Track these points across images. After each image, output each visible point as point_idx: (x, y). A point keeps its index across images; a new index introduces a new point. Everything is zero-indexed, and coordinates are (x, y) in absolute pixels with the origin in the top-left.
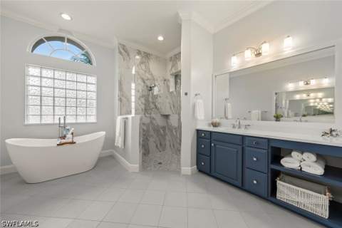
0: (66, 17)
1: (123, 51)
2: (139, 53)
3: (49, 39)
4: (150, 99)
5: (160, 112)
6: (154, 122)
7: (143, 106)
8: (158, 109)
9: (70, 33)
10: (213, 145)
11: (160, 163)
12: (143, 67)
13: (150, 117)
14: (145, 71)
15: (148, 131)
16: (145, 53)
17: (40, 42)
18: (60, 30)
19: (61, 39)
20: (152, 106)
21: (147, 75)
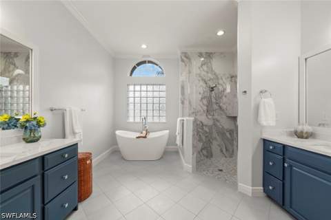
0: (144, 46)
1: (185, 59)
2: (201, 55)
3: (139, 64)
4: (214, 100)
5: (226, 113)
6: (218, 124)
7: (205, 108)
8: (223, 110)
10: (286, 165)
11: (221, 170)
12: (205, 68)
13: (214, 119)
14: (207, 72)
15: (211, 133)
16: (207, 53)
17: (134, 68)
18: (144, 56)
19: (144, 62)
20: (215, 107)
21: (209, 75)
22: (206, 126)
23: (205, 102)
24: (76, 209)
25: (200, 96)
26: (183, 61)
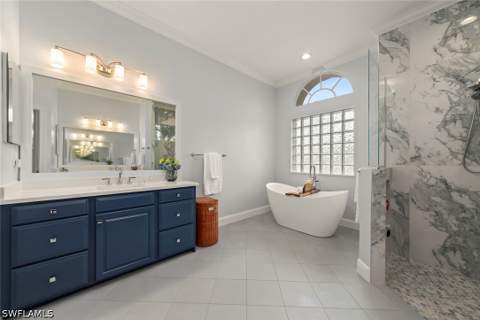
0: (306, 56)
1: (389, 45)
3: (310, 86)
9: (322, 68)
12: (456, 42)
22: (461, 191)
23: (457, 129)
24: (193, 250)
25: (440, 118)
26: (384, 50)
